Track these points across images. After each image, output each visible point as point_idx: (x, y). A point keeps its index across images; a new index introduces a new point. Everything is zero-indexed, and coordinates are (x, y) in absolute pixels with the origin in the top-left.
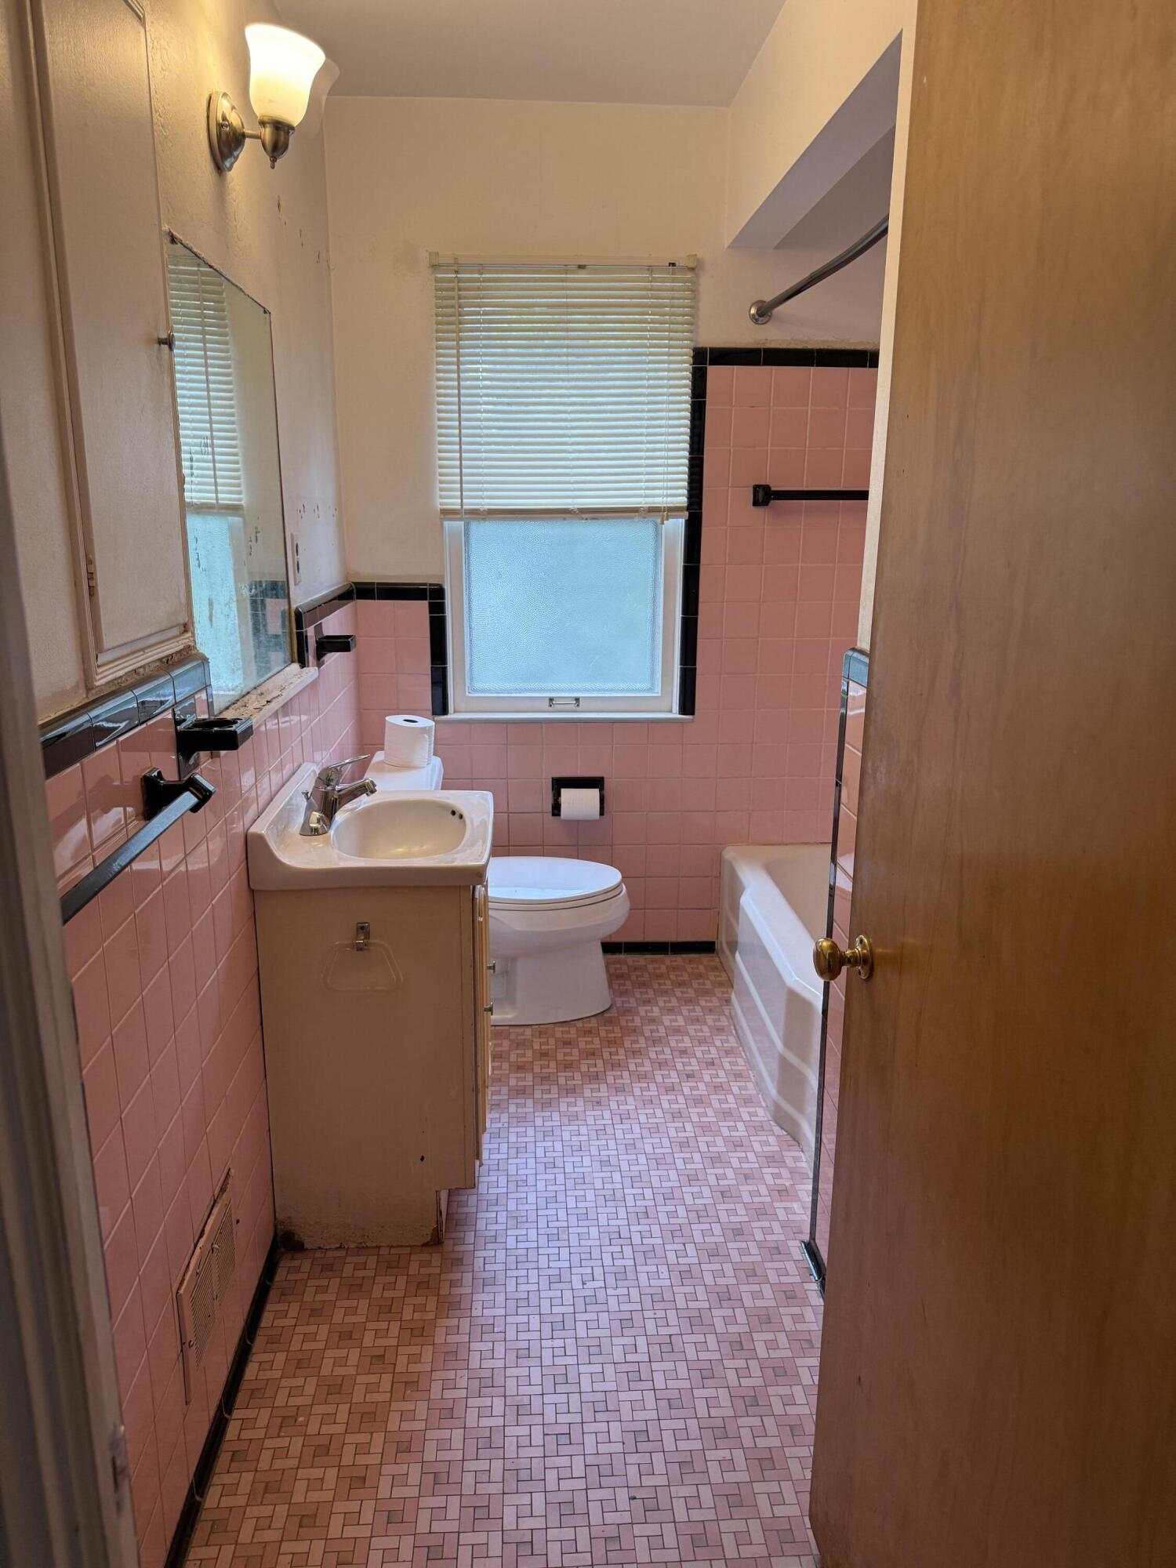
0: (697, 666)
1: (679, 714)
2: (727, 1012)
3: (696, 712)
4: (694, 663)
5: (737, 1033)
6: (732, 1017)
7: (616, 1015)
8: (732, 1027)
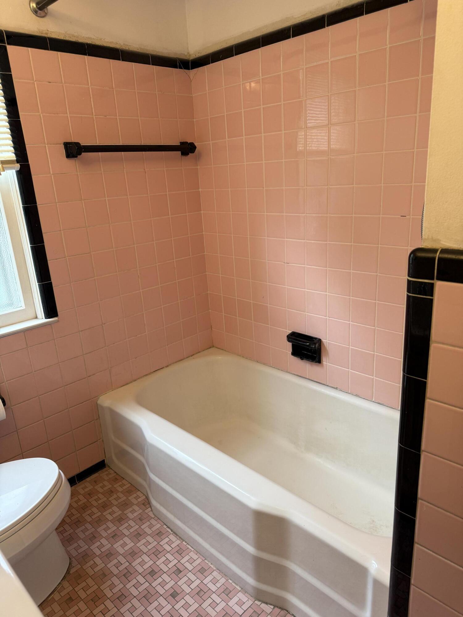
0: (52, 281)
1: (46, 318)
2: (151, 514)
3: (59, 313)
4: (49, 279)
5: (172, 530)
6: (158, 517)
7: (79, 566)
8: (165, 527)
